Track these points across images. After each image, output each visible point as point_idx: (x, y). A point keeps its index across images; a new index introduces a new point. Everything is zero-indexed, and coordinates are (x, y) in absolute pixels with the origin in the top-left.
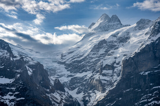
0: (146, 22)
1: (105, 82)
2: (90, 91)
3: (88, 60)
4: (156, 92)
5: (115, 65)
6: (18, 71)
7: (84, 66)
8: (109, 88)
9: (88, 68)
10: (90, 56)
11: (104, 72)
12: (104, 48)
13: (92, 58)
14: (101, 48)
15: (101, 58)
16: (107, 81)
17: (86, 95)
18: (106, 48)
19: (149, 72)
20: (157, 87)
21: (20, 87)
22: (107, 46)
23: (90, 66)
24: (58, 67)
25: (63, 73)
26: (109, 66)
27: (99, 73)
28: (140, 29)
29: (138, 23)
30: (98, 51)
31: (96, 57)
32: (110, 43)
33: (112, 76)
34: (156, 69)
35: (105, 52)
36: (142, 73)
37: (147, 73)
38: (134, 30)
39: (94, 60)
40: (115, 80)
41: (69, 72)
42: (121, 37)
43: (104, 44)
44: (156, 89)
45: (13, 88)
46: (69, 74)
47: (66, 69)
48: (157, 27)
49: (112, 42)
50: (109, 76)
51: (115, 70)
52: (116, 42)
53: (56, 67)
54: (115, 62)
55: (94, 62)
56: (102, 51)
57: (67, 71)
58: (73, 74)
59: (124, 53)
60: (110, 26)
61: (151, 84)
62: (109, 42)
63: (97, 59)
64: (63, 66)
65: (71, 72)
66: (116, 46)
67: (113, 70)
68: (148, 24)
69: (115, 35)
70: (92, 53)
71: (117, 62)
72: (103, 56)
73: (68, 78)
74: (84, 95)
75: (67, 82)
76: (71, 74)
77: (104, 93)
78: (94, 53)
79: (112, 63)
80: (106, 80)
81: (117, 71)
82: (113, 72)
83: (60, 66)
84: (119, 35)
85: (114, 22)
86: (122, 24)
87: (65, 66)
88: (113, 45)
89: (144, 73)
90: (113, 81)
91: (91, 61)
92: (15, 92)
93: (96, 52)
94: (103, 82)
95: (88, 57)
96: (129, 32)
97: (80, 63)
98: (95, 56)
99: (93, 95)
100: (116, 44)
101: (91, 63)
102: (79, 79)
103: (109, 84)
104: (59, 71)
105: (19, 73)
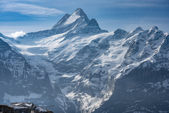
0: (122, 32)
1: (94, 88)
2: (81, 94)
3: (74, 63)
4: (137, 105)
5: (101, 74)
6: (43, 88)
7: (70, 67)
8: (97, 93)
9: (74, 70)
10: (76, 59)
11: (93, 79)
12: (88, 53)
13: (78, 61)
14: (85, 52)
15: (85, 61)
16: (96, 87)
17: (77, 96)
18: (90, 53)
19: (133, 90)
20: (138, 101)
21: (47, 101)
22: (90, 51)
23: (76, 68)
24: (47, 65)
25: (51, 71)
26: (97, 74)
27: (88, 80)
28: (117, 38)
29: (115, 32)
30: (83, 56)
31: (82, 61)
32: (92, 49)
33: (99, 83)
34: (137, 88)
35: (88, 56)
36: (128, 90)
37: (131, 90)
38: (112, 39)
39: (79, 63)
40: (102, 87)
41: (57, 71)
42: (101, 44)
43: (87, 49)
44: (137, 103)
45: (42, 102)
46: (58, 73)
47: (54, 67)
48: (136, 47)
49: (94, 47)
50: (96, 83)
51: (102, 79)
52: (97, 48)
53: (46, 65)
54: (101, 71)
55: (79, 65)
56: (86, 56)
57: (55, 69)
58: (61, 73)
59: (108, 64)
60: (90, 29)
61: (134, 99)
62: (92, 47)
63: (82, 62)
64: (51, 64)
65: (59, 71)
66: (97, 51)
67: (100, 78)
68: (123, 34)
69: (96, 41)
70: (78, 56)
71: (103, 71)
72: (87, 60)
73: (57, 76)
74: (74, 96)
75: (56, 80)
76: (59, 73)
77: (93, 97)
78: (79, 56)
79: (99, 72)
80: (94, 87)
81: (103, 79)
82: (100, 80)
83: (48, 64)
84: (100, 41)
85: (93, 25)
86: (100, 29)
87: (53, 64)
88: (95, 51)
89: (129, 90)
90: (100, 88)
91: (77, 64)
92: (43, 105)
93: (81, 56)
94: (93, 88)
95: (74, 60)
96: (108, 40)
97: (67, 64)
98: (80, 59)
99: (84, 97)
100: (97, 50)
101: (77, 65)
102: (67, 79)
103: (97, 90)
104: (48, 69)
105: (45, 90)
